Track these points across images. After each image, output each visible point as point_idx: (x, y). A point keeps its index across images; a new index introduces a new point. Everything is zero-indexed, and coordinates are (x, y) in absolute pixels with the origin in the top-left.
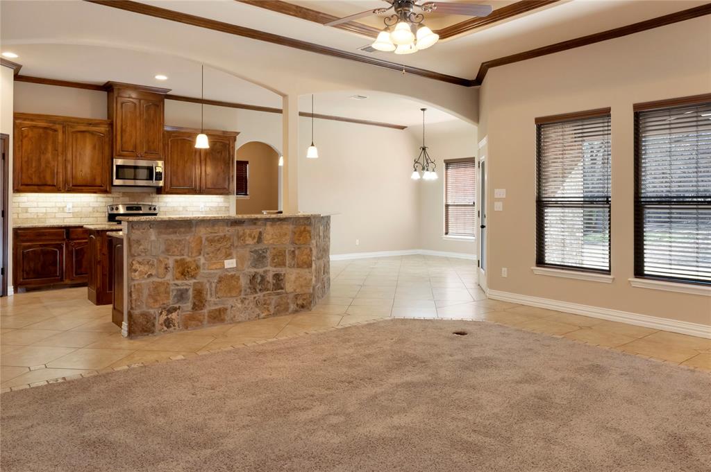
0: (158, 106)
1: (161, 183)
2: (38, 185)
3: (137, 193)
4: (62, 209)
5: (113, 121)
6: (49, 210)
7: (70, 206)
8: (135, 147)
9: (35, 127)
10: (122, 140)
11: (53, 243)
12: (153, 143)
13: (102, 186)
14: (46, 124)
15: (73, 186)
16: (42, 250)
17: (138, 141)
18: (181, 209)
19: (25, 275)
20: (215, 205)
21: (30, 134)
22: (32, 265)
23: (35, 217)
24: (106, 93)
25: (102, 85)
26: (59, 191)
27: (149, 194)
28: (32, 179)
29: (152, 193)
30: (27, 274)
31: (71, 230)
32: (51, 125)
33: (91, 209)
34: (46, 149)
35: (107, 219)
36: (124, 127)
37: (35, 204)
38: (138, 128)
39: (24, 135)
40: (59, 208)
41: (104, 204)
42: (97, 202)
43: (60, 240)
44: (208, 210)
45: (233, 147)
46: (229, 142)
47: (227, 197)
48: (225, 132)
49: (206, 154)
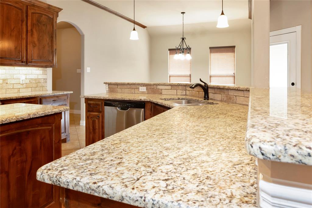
20: (35, 77)
44: (28, 82)
45: (56, 22)
46: (53, 17)
47: (45, 69)
48: (49, 6)
49: (33, 25)
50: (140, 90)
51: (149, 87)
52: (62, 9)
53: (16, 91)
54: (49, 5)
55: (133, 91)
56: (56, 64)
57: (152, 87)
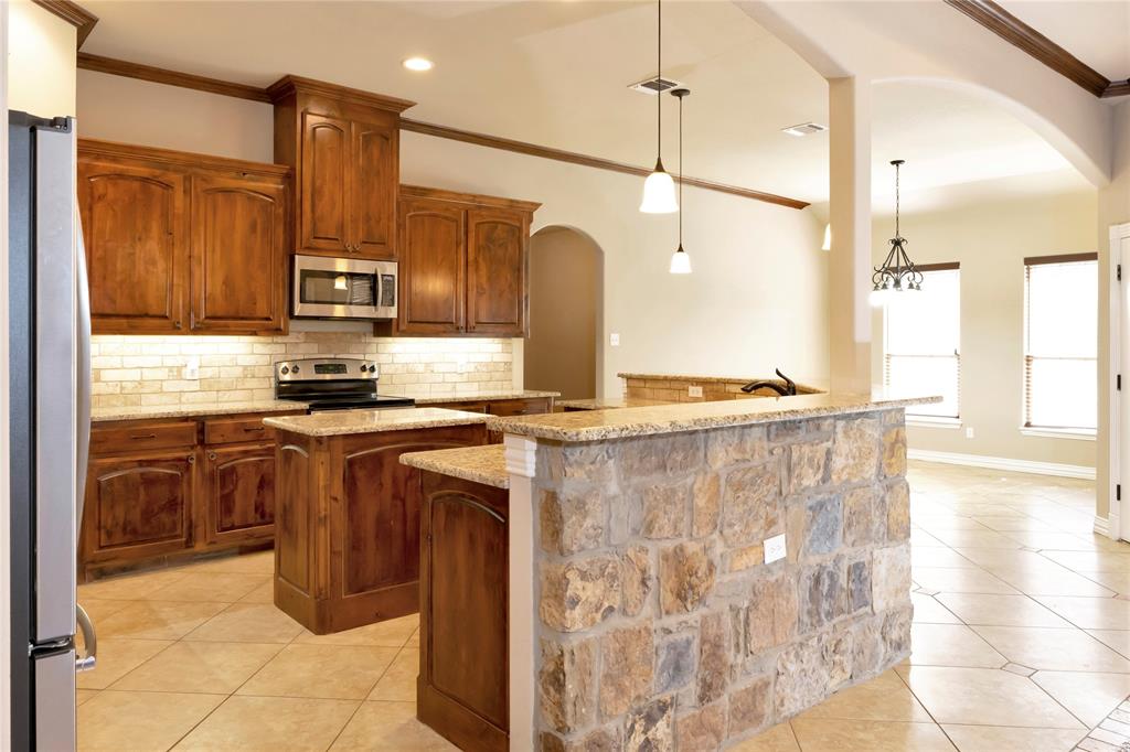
0: (387, 139)
1: (392, 313)
2: (127, 316)
3: (336, 333)
4: (177, 372)
5: (293, 169)
6: (148, 375)
7: (193, 364)
8: (341, 228)
9: (121, 176)
10: (313, 211)
11: (169, 456)
12: (378, 222)
13: (268, 319)
14: (147, 170)
15: (206, 318)
16: (142, 474)
17: (348, 217)
18: (421, 368)
19: (103, 537)
20: (485, 358)
21: (111, 193)
22: (120, 512)
23: (118, 391)
24: (272, 106)
25: (265, 87)
26: (175, 329)
27: (358, 335)
28: (114, 302)
29: (365, 334)
30: (109, 534)
31: (208, 423)
32: (158, 172)
33: (238, 372)
34: (147, 229)
35: (272, 393)
36: (318, 183)
37: (116, 362)
38: (347, 187)
39: (96, 195)
40: (171, 369)
41: (265, 360)
42: (253, 354)
43: (184, 448)
44: (472, 370)
45: (527, 235)
46: (521, 224)
47: (508, 341)
48: (513, 203)
49: (478, 249)
50: (691, 395)
51: (709, 387)
52: (540, 204)
53: (449, 387)
54: (512, 201)
55: (676, 395)
56: (527, 329)
57: (715, 387)
